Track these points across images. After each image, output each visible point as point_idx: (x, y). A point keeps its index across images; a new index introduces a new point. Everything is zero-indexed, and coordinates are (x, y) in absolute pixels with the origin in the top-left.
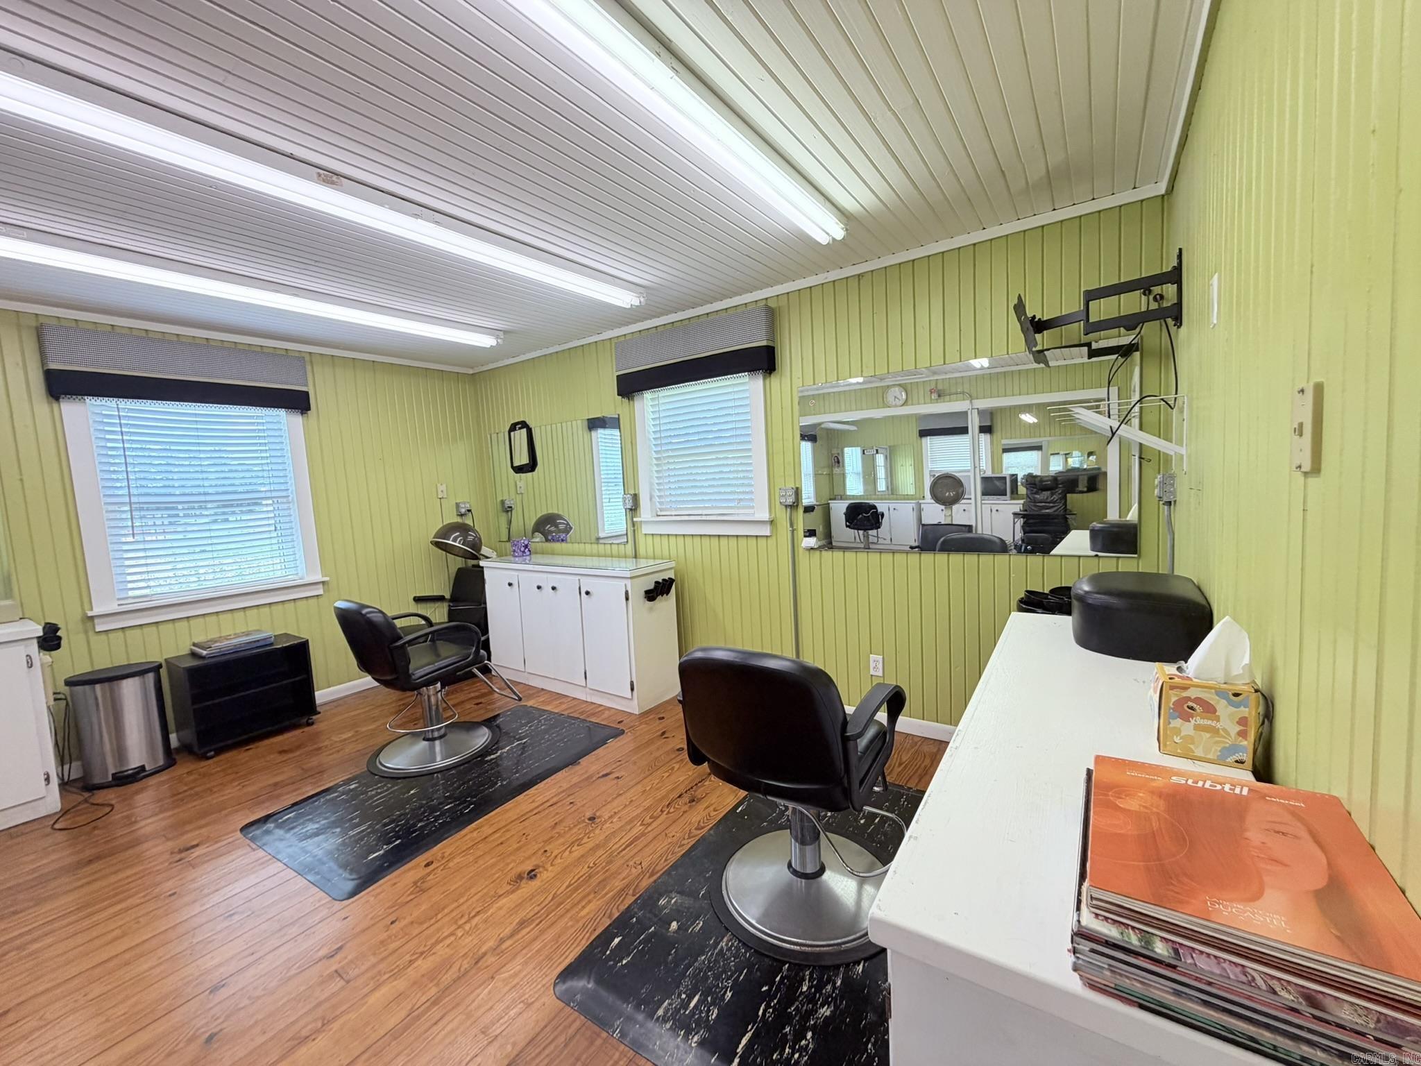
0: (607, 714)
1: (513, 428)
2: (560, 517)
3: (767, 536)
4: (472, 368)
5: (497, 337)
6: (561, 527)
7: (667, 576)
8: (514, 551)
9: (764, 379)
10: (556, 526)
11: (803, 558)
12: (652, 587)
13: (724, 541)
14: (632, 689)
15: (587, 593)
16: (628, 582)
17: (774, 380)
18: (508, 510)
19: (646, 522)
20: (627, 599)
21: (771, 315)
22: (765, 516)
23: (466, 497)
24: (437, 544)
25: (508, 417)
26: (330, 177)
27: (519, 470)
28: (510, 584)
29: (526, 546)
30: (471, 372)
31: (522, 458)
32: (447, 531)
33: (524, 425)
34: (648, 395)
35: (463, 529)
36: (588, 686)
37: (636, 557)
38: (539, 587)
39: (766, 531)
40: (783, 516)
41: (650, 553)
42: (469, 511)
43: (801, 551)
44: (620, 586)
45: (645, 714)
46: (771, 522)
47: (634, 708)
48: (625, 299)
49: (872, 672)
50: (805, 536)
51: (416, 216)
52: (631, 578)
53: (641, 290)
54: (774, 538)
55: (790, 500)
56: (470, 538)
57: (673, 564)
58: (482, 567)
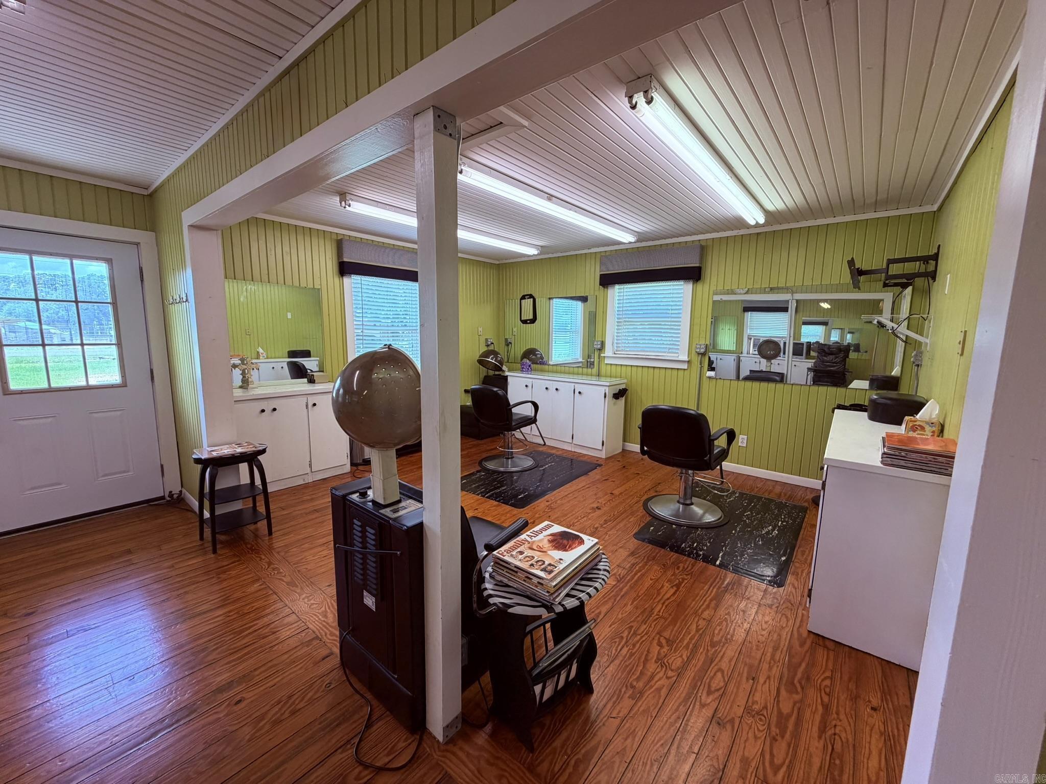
0: (586, 457)
1: (523, 298)
2: (537, 350)
3: (684, 369)
4: (498, 260)
5: (538, 249)
6: (539, 356)
7: (623, 387)
8: (523, 368)
9: (693, 284)
10: (536, 355)
11: (705, 382)
12: (617, 392)
13: (657, 371)
14: (603, 445)
15: (580, 393)
16: (607, 389)
17: (699, 286)
18: (508, 344)
19: (608, 357)
20: (605, 397)
21: (703, 249)
22: (686, 358)
23: (491, 336)
24: (480, 362)
25: (520, 290)
26: (550, 197)
27: (525, 322)
28: (526, 386)
29: (530, 366)
30: (498, 263)
31: (528, 315)
32: (487, 354)
33: (531, 296)
34: (617, 287)
35: (495, 353)
36: (574, 442)
37: (599, 376)
38: (547, 388)
39: (685, 366)
40: (696, 360)
41: (609, 373)
42: (492, 343)
43: (705, 378)
44: (602, 390)
45: (608, 459)
46: (689, 362)
47: (603, 455)
48: (627, 238)
49: (740, 444)
50: (708, 371)
51: (570, 210)
52: (609, 386)
53: (636, 234)
54: (689, 370)
55: (702, 351)
56: (499, 359)
57: (625, 381)
58: (507, 376)
